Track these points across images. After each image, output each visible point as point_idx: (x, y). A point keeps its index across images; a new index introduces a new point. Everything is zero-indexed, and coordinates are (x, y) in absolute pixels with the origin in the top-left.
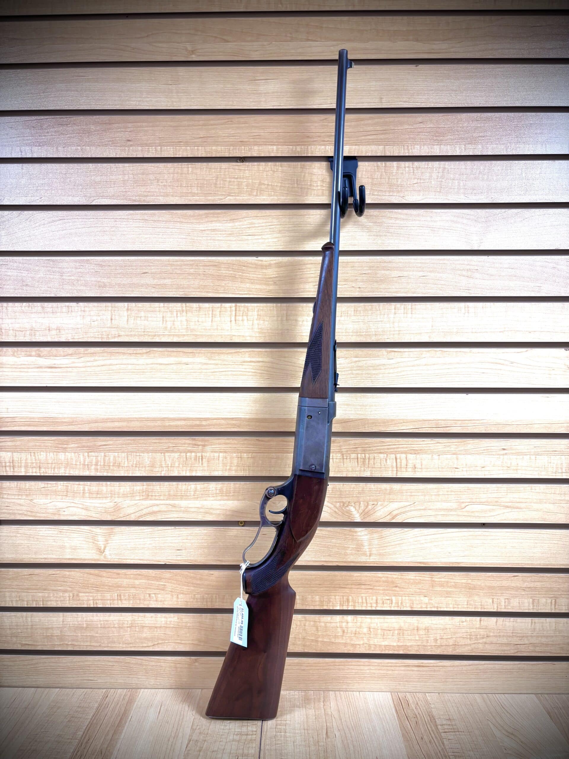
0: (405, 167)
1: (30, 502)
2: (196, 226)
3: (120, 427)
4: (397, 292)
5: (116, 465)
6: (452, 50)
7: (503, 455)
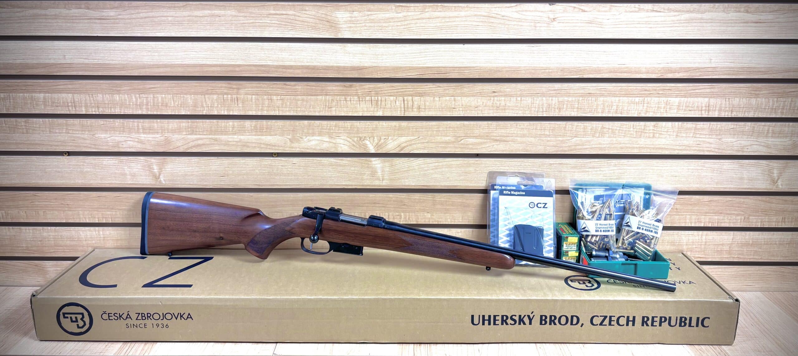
1: (92, 136)
3: (164, 73)
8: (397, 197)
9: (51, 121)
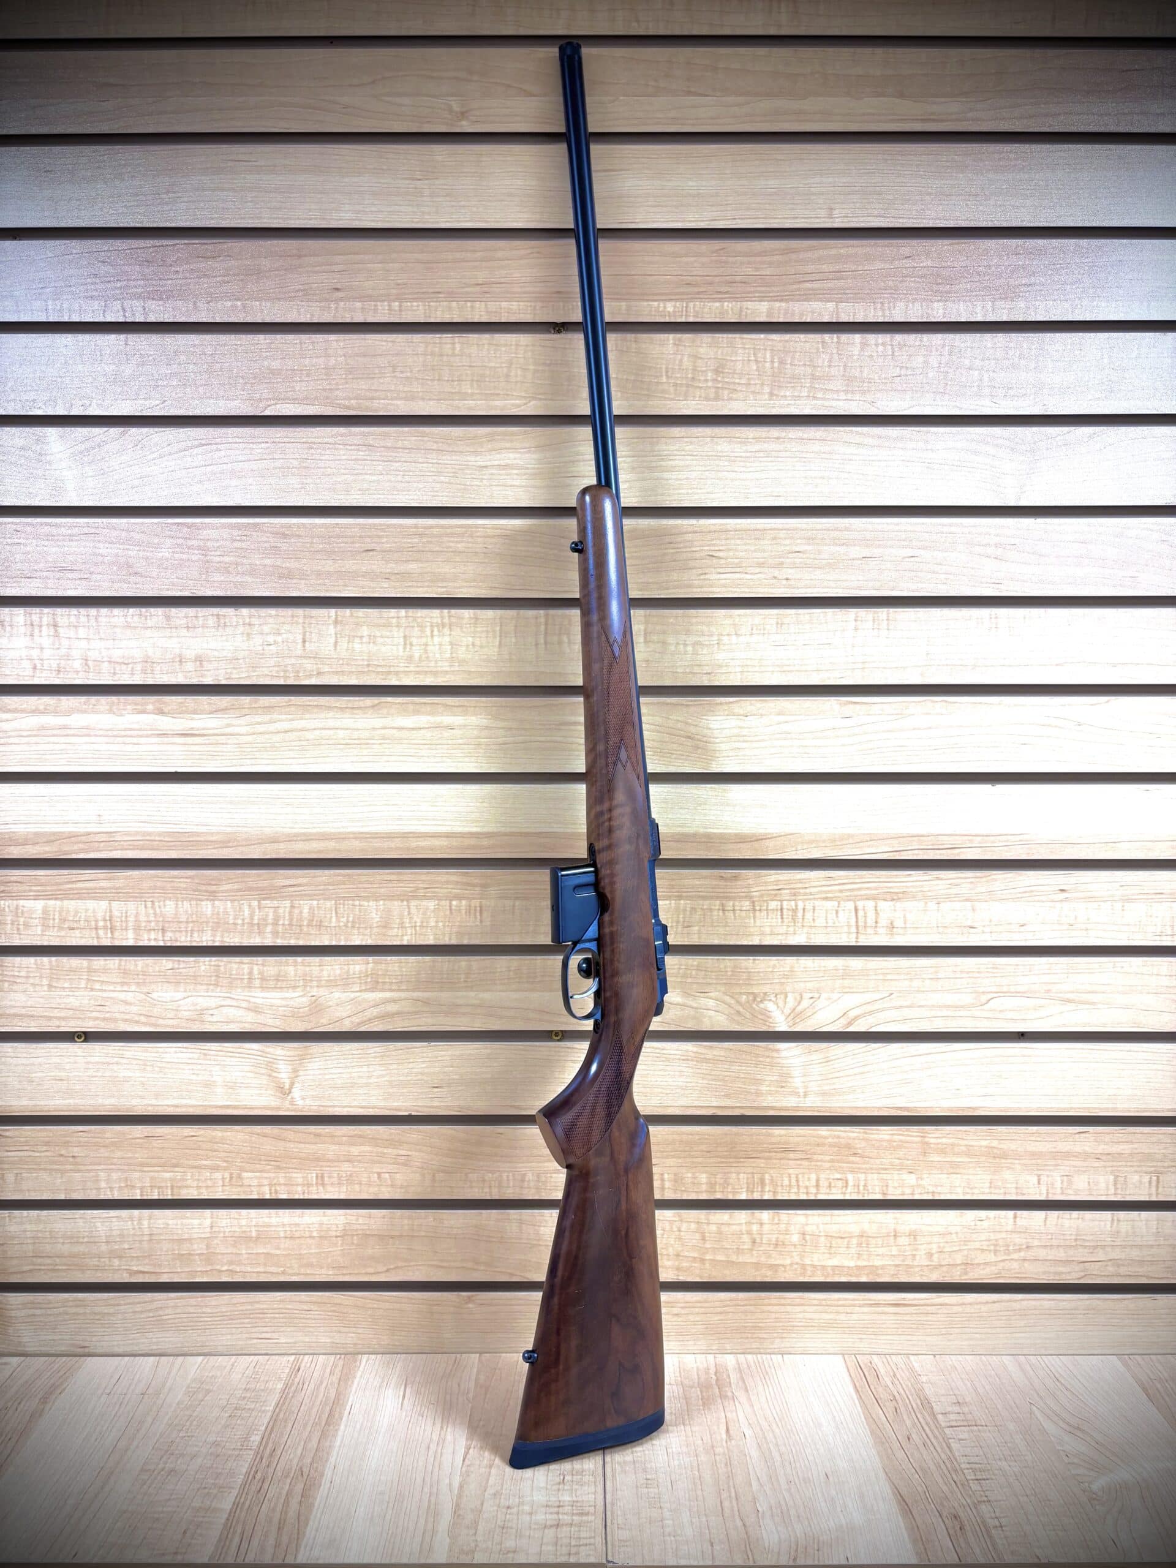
0: (877, 345)
1: (143, 996)
2: (469, 458)
3: (320, 852)
4: (859, 588)
5: (314, 923)
6: (970, 115)
7: (1061, 901)
8: (838, 1137)
9: (54, 964)
